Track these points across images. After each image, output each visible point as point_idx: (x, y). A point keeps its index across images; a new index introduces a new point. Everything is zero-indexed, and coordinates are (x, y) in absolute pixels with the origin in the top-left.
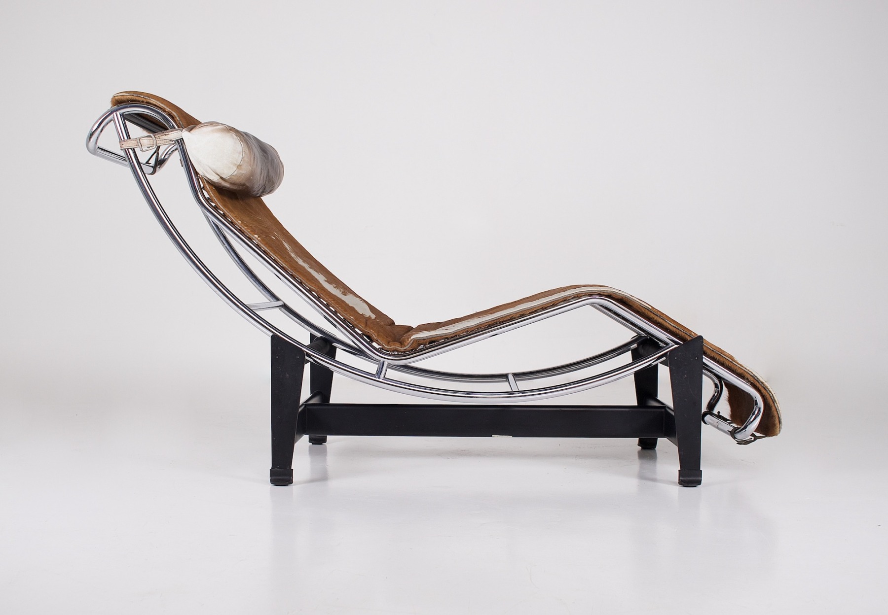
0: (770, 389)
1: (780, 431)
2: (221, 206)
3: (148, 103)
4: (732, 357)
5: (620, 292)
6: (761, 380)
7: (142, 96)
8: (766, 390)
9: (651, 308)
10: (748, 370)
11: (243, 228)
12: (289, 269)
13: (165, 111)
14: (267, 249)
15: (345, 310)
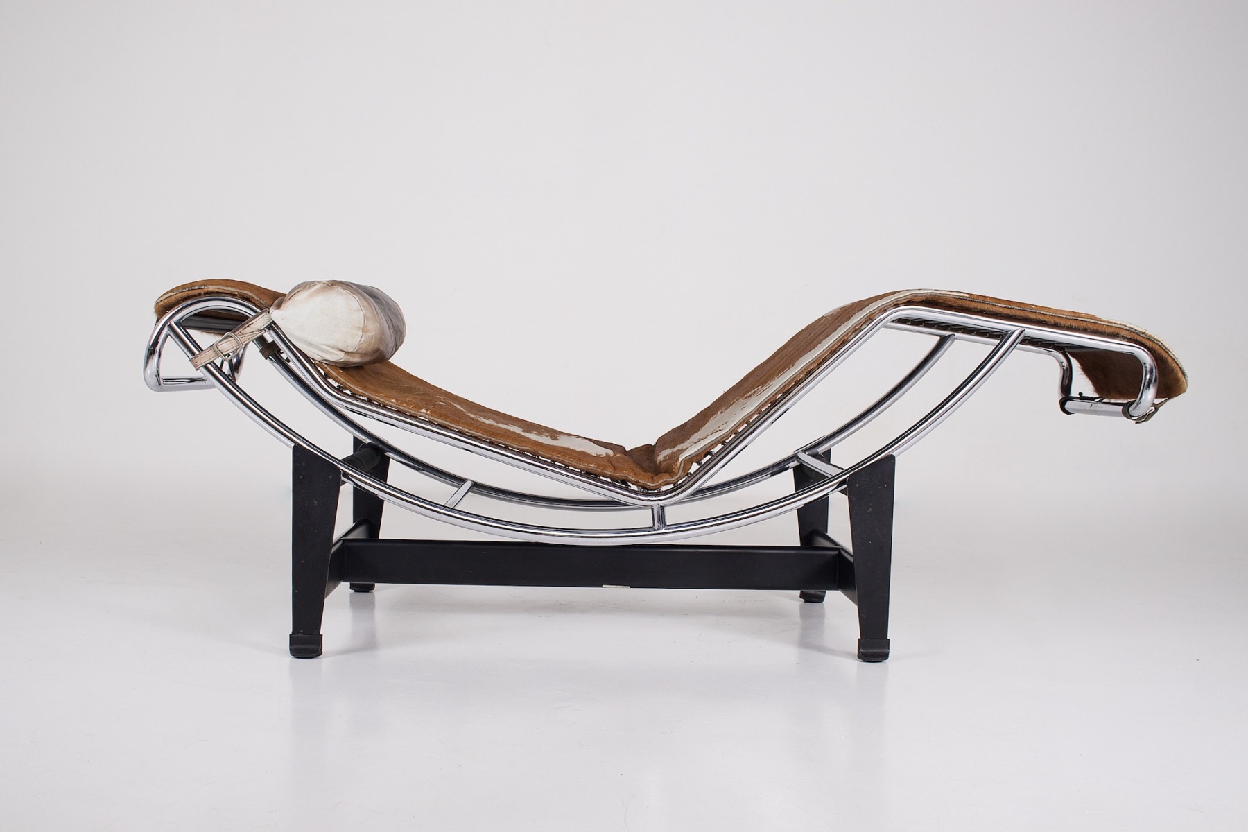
0: (1156, 337)
1: (1187, 385)
2: (360, 391)
3: (207, 293)
4: (1093, 317)
5: (922, 292)
6: (1140, 330)
7: (196, 288)
8: (1151, 340)
9: (967, 295)
10: (1120, 324)
11: (402, 408)
12: (485, 436)
13: (235, 295)
14: (445, 422)
15: (580, 460)
